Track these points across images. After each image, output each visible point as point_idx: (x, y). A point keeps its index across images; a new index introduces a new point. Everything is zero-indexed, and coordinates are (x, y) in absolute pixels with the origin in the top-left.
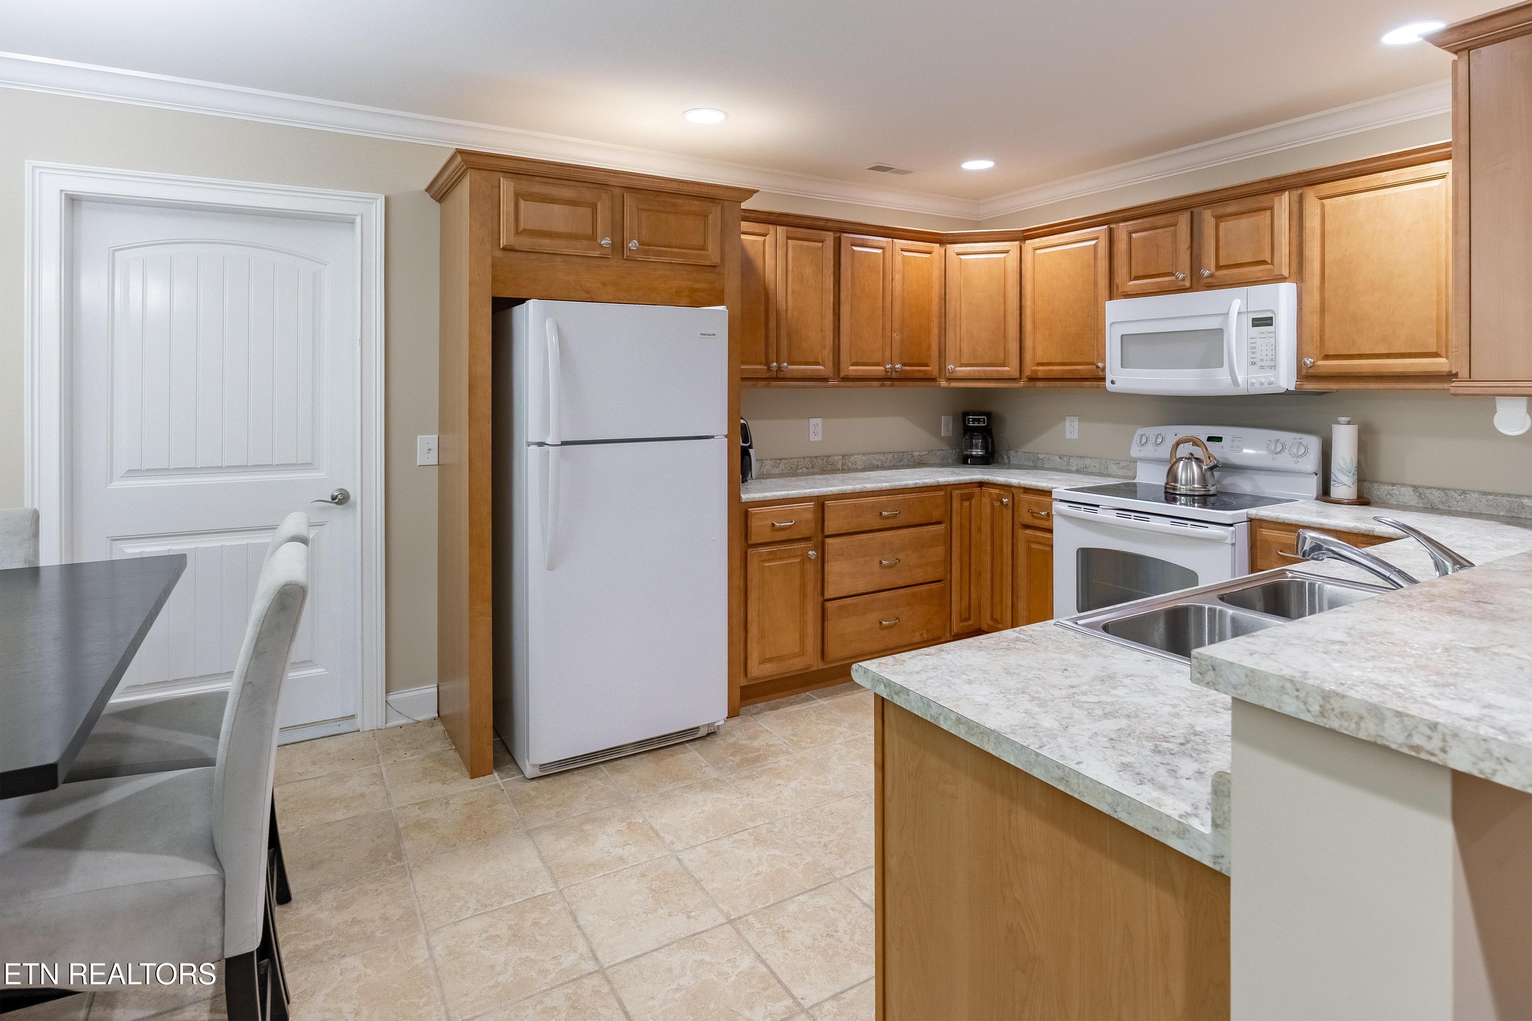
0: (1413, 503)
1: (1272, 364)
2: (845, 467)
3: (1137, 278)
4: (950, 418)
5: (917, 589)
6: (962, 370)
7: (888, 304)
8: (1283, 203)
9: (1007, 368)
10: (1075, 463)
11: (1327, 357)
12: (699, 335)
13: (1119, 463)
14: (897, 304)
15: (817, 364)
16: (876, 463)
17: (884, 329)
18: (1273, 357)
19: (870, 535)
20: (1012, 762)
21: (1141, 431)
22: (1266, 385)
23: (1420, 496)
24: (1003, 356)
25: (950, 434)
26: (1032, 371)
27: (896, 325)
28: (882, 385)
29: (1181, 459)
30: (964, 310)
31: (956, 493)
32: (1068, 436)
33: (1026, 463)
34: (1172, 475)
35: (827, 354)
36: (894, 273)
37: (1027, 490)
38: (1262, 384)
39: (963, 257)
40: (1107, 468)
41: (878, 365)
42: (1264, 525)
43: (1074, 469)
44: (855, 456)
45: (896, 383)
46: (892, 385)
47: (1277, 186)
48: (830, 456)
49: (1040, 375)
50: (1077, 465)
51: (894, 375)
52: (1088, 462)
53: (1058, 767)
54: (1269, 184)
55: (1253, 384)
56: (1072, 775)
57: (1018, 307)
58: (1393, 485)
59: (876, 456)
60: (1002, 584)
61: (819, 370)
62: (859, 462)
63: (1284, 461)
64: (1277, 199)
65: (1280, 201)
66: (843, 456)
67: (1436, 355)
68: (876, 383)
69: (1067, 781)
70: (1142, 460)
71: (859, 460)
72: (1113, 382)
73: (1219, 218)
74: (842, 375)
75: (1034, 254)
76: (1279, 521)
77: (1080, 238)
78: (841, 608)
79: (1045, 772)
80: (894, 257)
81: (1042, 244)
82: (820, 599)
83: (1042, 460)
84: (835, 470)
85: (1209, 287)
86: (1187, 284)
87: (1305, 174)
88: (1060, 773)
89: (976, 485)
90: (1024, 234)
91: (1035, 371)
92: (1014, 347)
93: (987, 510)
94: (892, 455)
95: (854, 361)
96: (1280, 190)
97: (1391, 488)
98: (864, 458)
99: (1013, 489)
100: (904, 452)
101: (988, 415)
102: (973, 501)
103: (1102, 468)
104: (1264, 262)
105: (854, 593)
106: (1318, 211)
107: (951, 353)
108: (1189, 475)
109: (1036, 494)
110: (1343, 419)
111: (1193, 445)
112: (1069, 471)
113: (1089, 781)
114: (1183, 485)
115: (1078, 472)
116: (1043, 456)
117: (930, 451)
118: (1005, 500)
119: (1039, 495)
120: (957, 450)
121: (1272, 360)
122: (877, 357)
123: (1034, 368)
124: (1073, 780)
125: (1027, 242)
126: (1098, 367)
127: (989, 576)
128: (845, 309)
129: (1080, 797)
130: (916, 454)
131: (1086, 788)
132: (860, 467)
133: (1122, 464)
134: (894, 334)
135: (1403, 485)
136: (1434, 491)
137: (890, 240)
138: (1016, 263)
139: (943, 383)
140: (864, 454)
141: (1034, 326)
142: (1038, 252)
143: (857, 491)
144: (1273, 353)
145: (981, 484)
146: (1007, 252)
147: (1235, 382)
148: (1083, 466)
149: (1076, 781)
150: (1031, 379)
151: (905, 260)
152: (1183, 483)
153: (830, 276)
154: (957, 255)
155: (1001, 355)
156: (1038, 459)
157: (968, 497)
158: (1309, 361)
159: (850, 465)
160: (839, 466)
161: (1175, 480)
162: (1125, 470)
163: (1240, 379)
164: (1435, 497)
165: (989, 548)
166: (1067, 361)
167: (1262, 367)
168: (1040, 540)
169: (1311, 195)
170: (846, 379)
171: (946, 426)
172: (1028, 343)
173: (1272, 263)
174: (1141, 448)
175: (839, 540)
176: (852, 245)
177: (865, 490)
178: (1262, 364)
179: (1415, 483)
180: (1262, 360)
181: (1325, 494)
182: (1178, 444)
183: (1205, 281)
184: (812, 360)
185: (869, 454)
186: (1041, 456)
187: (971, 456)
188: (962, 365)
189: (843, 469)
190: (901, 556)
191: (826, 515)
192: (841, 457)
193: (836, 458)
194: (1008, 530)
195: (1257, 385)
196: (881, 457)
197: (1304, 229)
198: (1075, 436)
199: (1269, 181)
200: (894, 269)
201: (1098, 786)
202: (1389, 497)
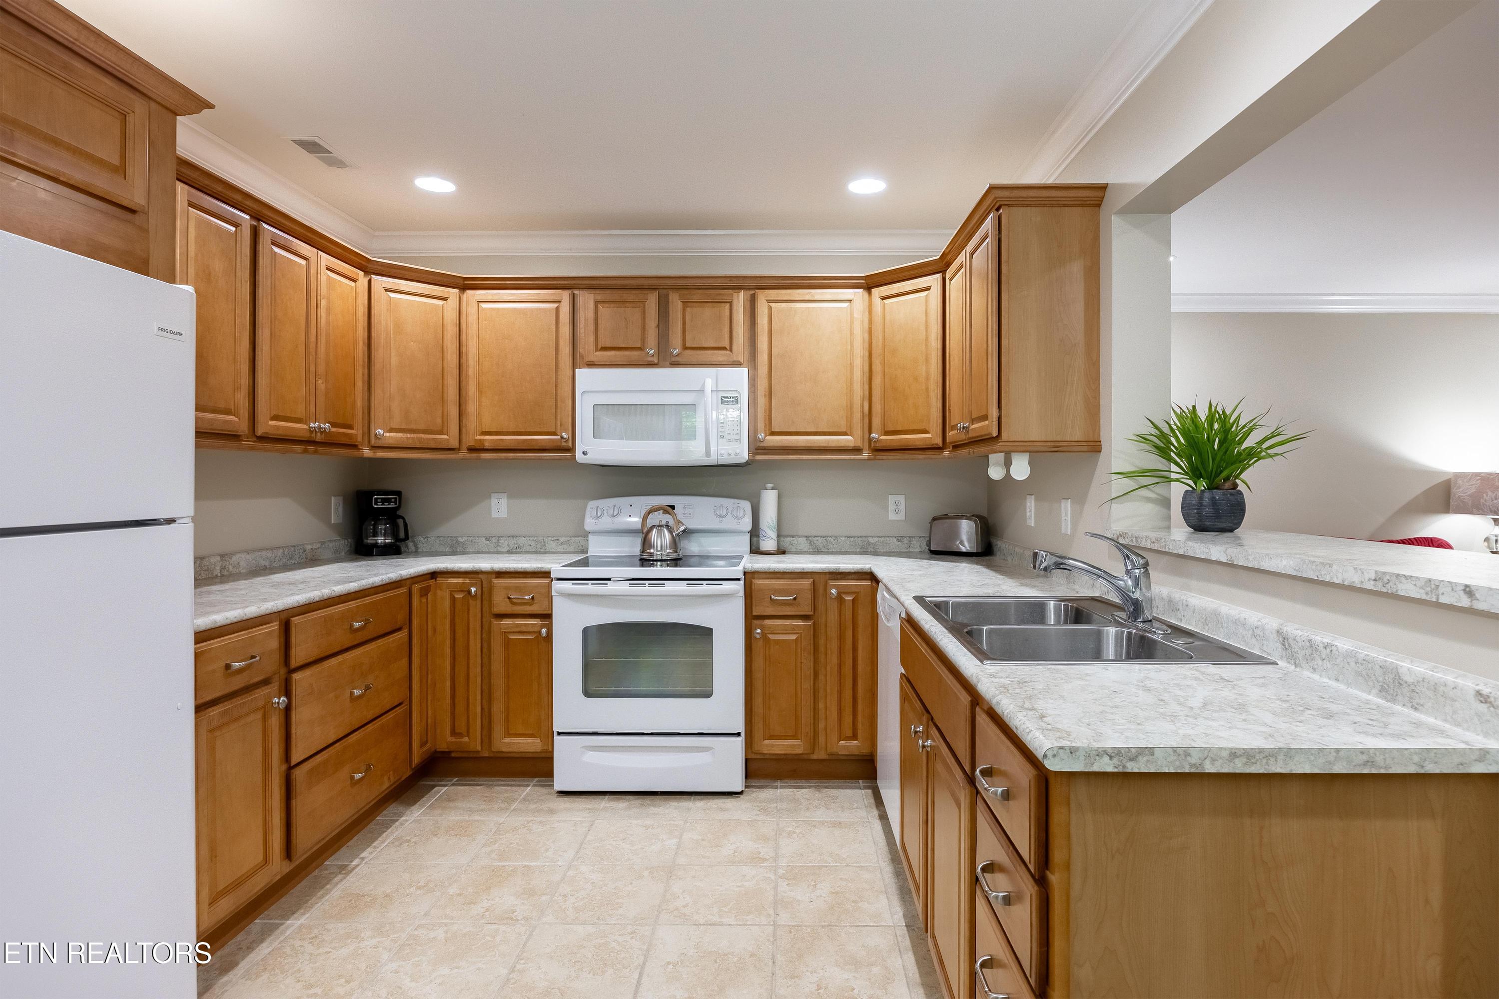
0: (806, 549)
1: (737, 437)
2: (225, 573)
3: (604, 349)
4: (341, 498)
5: (384, 719)
6: (391, 437)
7: (313, 339)
8: (740, 299)
9: (445, 437)
10: (505, 544)
11: (773, 433)
12: (156, 329)
13: (558, 539)
14: (322, 340)
15: (228, 412)
16: (263, 563)
17: (307, 371)
18: (738, 432)
19: (340, 658)
20: (1308, 770)
21: (592, 504)
22: (733, 456)
23: (810, 544)
24: (441, 422)
25: (340, 520)
26: (476, 440)
27: (322, 369)
28: (305, 451)
29: (653, 527)
30: (394, 360)
31: (416, 588)
32: (494, 515)
33: (441, 549)
34: (646, 543)
35: (242, 398)
36: (319, 297)
37: (500, 574)
38: (729, 455)
39: (392, 295)
40: (545, 546)
41: (298, 420)
42: (756, 576)
43: (505, 550)
44: (238, 556)
45: (320, 449)
46: (316, 452)
47: (736, 284)
48: (204, 558)
49: (487, 445)
50: (508, 545)
51: (319, 438)
52: (521, 541)
53: (1362, 753)
54: (730, 280)
55: (722, 455)
56: (1378, 754)
57: (458, 365)
58: (793, 537)
59: (264, 553)
60: (468, 690)
61: (231, 422)
62: (243, 564)
63: (728, 523)
64: (735, 295)
65: (738, 297)
66: (222, 556)
67: (845, 434)
68: (299, 448)
69: (1373, 762)
70: (594, 533)
71: (243, 561)
72: (584, 453)
73: (685, 304)
74: (259, 432)
75: (478, 306)
76: (770, 571)
77: (537, 298)
78: (311, 771)
79: (1347, 764)
80: (319, 275)
81: (490, 298)
82: (284, 767)
83: (463, 543)
84: (212, 578)
85: (675, 364)
86: (655, 360)
87: (759, 279)
88: (1365, 758)
89: (427, 576)
90: (466, 282)
91: (480, 440)
92: (453, 411)
93: (447, 604)
94: (282, 551)
95: (274, 413)
96: (739, 288)
97: (792, 539)
98: (248, 557)
99: (480, 576)
100: (294, 546)
101: (399, 493)
102: (429, 595)
103: (539, 545)
104: (724, 348)
105: (325, 745)
106: (766, 311)
107: (378, 413)
108: (661, 541)
109: (514, 577)
110: (770, 485)
111: (663, 513)
112: (498, 553)
113: (1396, 752)
114: (659, 551)
115: (510, 552)
116: (465, 538)
117: (323, 543)
118: (473, 590)
119: (516, 578)
120: (349, 540)
121: (737, 434)
122: (300, 412)
123: (479, 437)
124: (1379, 759)
125: (469, 292)
126: (562, 437)
127: (448, 684)
128: (263, 335)
129: (1387, 770)
130: (308, 547)
131: (1393, 759)
132: (244, 571)
133: (562, 539)
134: (319, 382)
135: (799, 537)
136: (819, 539)
137: (315, 250)
138: (455, 315)
139: (367, 453)
140: (247, 552)
141: (480, 391)
142: (484, 305)
143: (325, 597)
144: (739, 428)
145: (433, 575)
146: (445, 299)
147: (708, 453)
148: (516, 546)
149: (1382, 757)
150: (471, 450)
151: (330, 282)
152: (659, 549)
153: (247, 282)
154: (386, 290)
155: (439, 421)
156: (458, 542)
157: (424, 592)
158: (761, 436)
159: (231, 567)
160: (217, 572)
161: (651, 546)
162: (565, 546)
163: (713, 449)
164: (819, 542)
165: (448, 651)
166: (523, 430)
167: (729, 440)
168: (523, 629)
169: (762, 297)
170: (263, 439)
171: (336, 511)
172: (472, 408)
173: (731, 350)
174: (596, 521)
175: (307, 673)
176: (273, 244)
177: (334, 594)
178: (729, 437)
179: (806, 534)
180: (729, 434)
181: (755, 550)
182: (650, 512)
183: (673, 359)
184: (222, 405)
185: (254, 551)
186: (460, 540)
187: (376, 545)
188: (391, 430)
189: (222, 576)
190: (370, 679)
191: (293, 640)
192: (218, 558)
193: (213, 560)
194: (475, 624)
195: (725, 456)
196: (270, 554)
197: (756, 325)
198: (504, 514)
199: (731, 278)
200: (319, 292)
201: (1406, 752)
202: (791, 546)
